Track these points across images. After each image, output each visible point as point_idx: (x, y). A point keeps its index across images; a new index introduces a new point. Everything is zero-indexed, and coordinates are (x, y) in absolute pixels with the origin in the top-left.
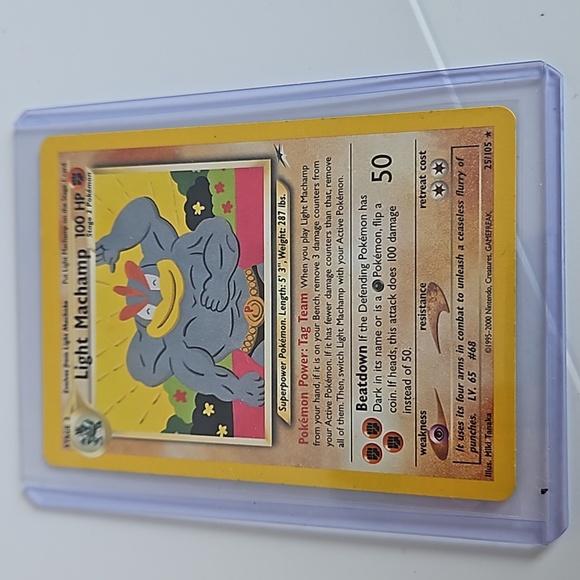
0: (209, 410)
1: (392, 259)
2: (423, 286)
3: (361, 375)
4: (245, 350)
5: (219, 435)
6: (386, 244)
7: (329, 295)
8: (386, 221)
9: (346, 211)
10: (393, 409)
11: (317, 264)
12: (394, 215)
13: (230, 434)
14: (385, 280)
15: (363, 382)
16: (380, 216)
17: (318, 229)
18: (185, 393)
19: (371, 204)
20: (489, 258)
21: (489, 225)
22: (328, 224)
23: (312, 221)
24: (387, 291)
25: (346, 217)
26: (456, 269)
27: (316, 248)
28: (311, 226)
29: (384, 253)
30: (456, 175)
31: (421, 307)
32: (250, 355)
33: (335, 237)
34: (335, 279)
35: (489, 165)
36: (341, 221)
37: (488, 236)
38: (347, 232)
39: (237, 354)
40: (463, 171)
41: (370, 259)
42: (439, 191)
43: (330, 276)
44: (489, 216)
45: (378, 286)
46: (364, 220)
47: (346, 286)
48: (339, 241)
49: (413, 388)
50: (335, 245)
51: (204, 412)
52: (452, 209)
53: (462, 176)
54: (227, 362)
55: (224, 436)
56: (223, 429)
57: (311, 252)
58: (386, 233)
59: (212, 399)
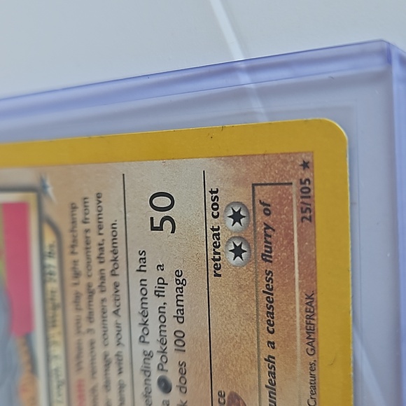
1: (180, 349)
2: (221, 395)
6: (172, 325)
8: (171, 291)
9: (122, 271)
12: (181, 283)
14: (173, 378)
16: (162, 283)
17: (91, 293)
19: (151, 265)
20: (313, 367)
21: (310, 315)
22: (102, 289)
23: (83, 280)
24: (175, 396)
25: (121, 279)
26: (266, 378)
27: (90, 318)
28: (82, 289)
29: (171, 339)
30: (261, 229)
33: (111, 308)
34: (113, 369)
35: (308, 215)
36: (116, 285)
37: (310, 331)
38: (124, 302)
40: (270, 223)
41: (154, 347)
42: (238, 252)
43: (107, 365)
44: (310, 299)
45: (165, 386)
46: (143, 287)
47: (126, 377)
48: (116, 312)
50: (111, 319)
52: (256, 282)
53: (269, 231)
57: (85, 325)
58: (171, 310)
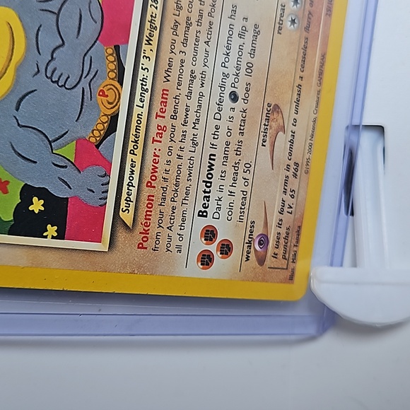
0: (37, 206)
1: (249, 74)
2: (269, 105)
3: (207, 182)
4: (93, 140)
5: (46, 237)
6: (246, 58)
7: (189, 96)
8: (249, 36)
9: (217, 15)
10: (229, 219)
11: (182, 62)
12: (257, 33)
13: (61, 236)
14: (241, 93)
15: (208, 190)
16: (244, 29)
17: (189, 25)
18: (7, 182)
19: (239, 15)
20: (319, 92)
21: (322, 65)
22: (199, 23)
23: (184, 14)
24: (240, 104)
25: (216, 21)
26: (296, 96)
27: (185, 43)
28: (182, 20)
29: (244, 67)
30: (307, 13)
31: (265, 125)
32: (98, 146)
33: (203, 38)
34: (197, 82)
35: (329, 13)
36: (211, 23)
37: (321, 73)
38: (214, 37)
39: (81, 143)
40: (312, 12)
41: (231, 70)
42: (293, 21)
43: (193, 77)
44: (323, 57)
45: (234, 97)
46: (231, 27)
47: (206, 91)
48: (207, 43)
49: (248, 199)
50: (202, 46)
51: (31, 208)
52: (299, 42)
53: (310, 16)
54: (69, 151)
55: (53, 237)
56: (52, 230)
57: (179, 47)
58: (247, 48)
59: (43, 193)
